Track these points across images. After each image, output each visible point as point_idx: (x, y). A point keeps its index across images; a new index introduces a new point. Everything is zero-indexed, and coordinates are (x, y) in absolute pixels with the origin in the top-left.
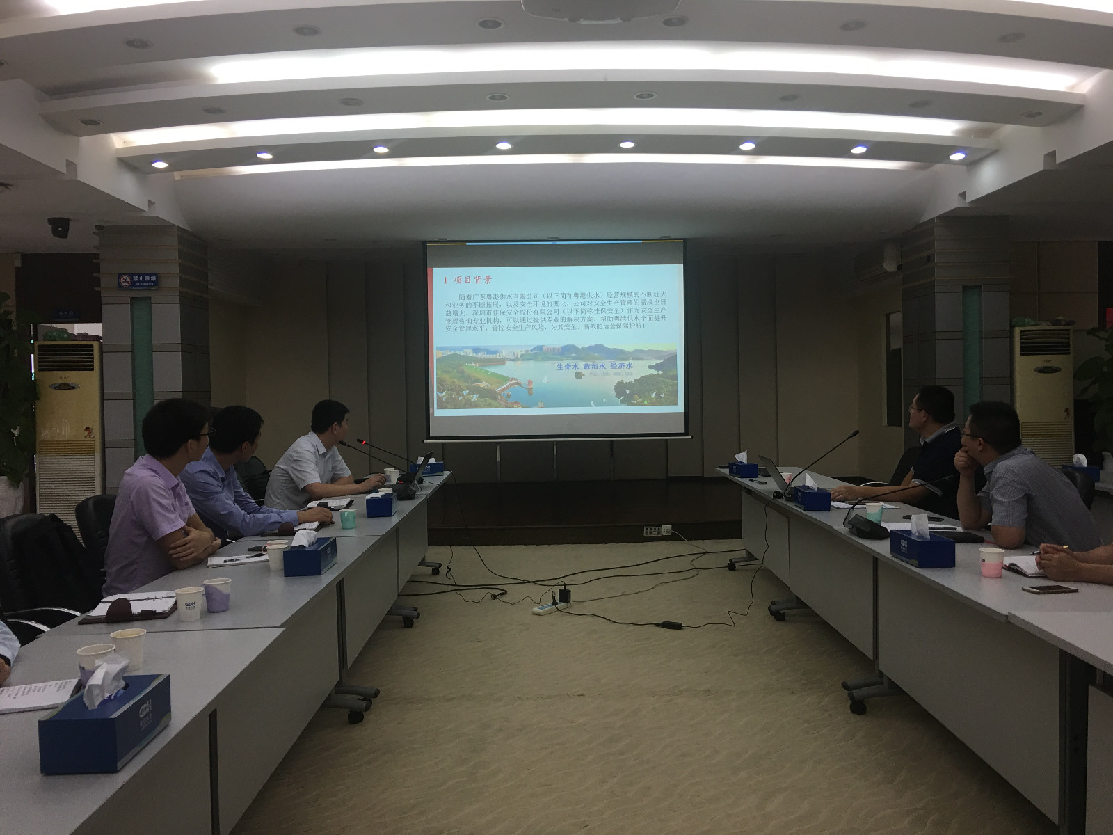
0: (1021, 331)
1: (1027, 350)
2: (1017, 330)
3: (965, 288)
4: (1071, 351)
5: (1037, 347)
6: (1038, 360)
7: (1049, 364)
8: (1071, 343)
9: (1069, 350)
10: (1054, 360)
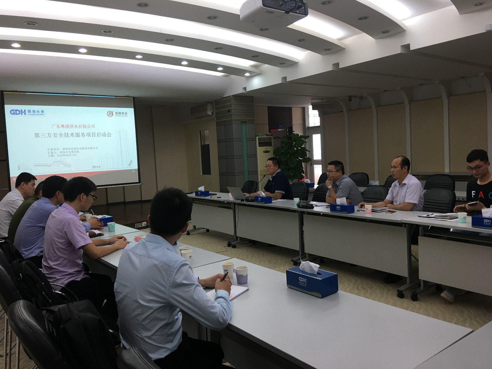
0: (258, 138)
1: (261, 144)
2: (257, 138)
3: (242, 122)
4: (272, 145)
5: (263, 144)
6: (264, 148)
7: (267, 150)
8: (272, 142)
9: (271, 145)
10: (268, 148)
